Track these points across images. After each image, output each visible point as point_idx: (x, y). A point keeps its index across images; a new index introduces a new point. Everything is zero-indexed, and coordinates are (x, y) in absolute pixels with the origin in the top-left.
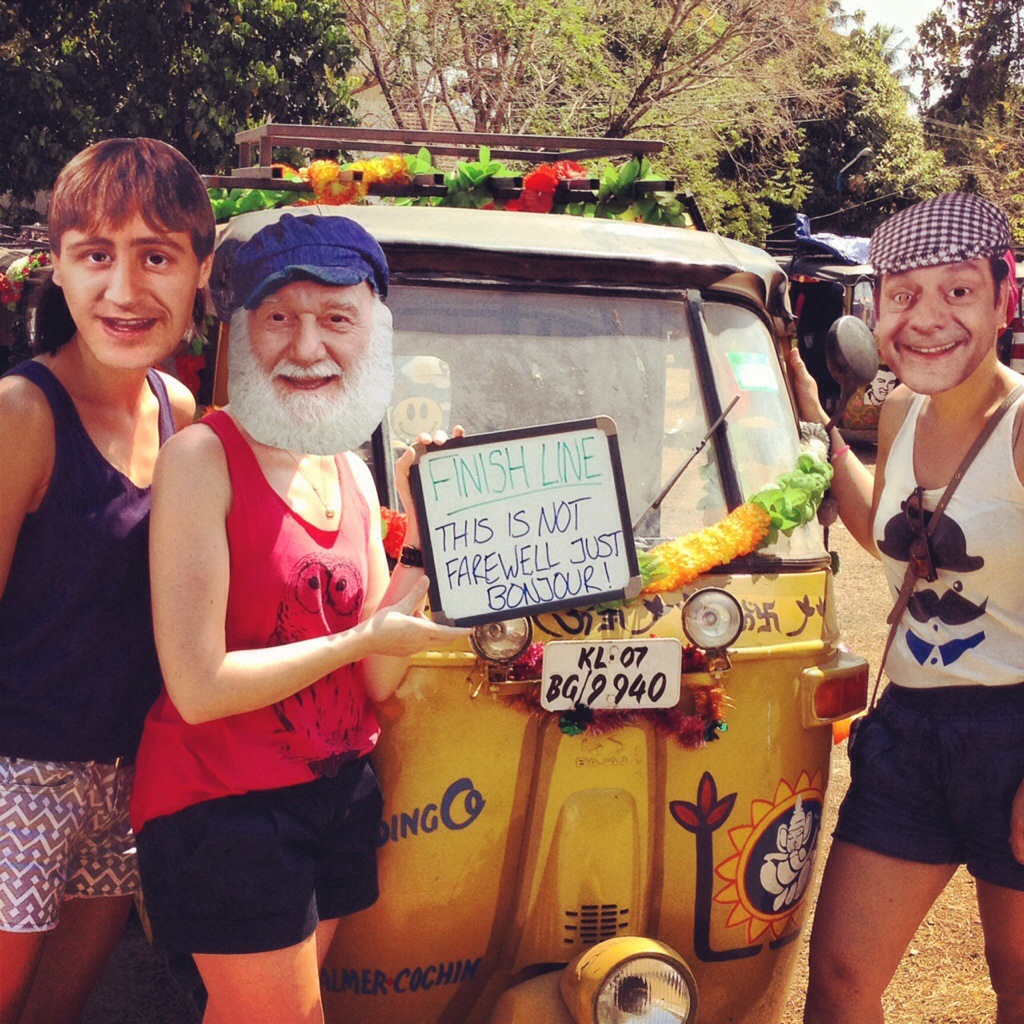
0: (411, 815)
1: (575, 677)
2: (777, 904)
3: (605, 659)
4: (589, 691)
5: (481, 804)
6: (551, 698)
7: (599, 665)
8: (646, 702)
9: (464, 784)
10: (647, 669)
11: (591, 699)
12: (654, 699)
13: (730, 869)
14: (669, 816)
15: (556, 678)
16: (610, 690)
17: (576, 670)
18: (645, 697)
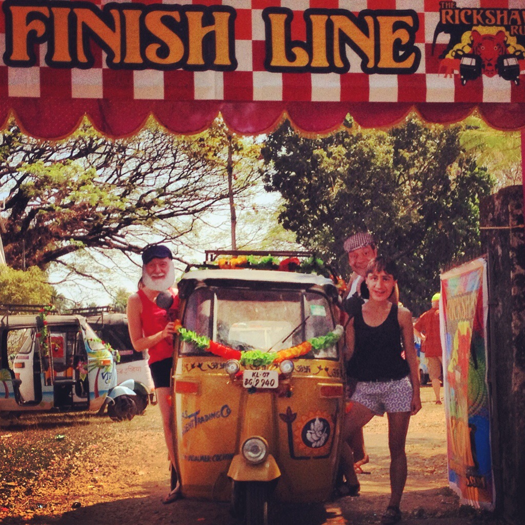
0: (213, 414)
1: (251, 380)
2: (314, 445)
3: (259, 375)
4: (255, 383)
5: (230, 412)
6: (246, 384)
8: (270, 387)
9: (226, 406)
10: (270, 378)
11: (256, 385)
12: (272, 385)
13: (297, 433)
14: (279, 417)
15: (247, 380)
16: (260, 383)
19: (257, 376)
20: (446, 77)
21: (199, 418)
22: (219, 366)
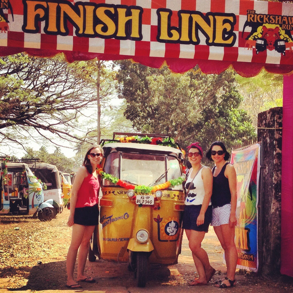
0: (120, 217)
2: (170, 234)
4: (142, 202)
6: (137, 202)
8: (149, 204)
10: (150, 200)
13: (162, 228)
14: (154, 220)
16: (145, 202)
17: (140, 199)
19: (143, 199)
20: (248, 49)
21: (112, 219)
22: (124, 193)
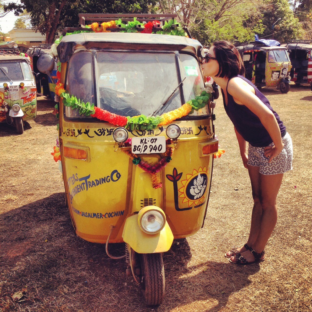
0: (104, 178)
1: (140, 146)
2: (195, 198)
3: (147, 141)
4: (143, 149)
5: (120, 176)
6: (134, 151)
7: (145, 143)
8: (157, 152)
9: (115, 171)
10: (157, 144)
11: (144, 151)
12: (160, 151)
13: (182, 190)
14: (166, 178)
15: (135, 146)
16: (149, 149)
17: (140, 144)
18: (157, 150)
21: (89, 182)
22: (106, 133)
